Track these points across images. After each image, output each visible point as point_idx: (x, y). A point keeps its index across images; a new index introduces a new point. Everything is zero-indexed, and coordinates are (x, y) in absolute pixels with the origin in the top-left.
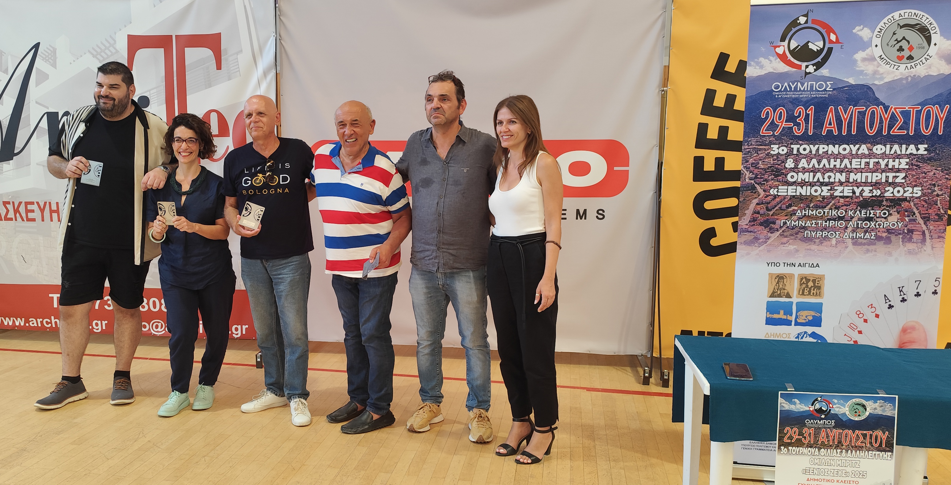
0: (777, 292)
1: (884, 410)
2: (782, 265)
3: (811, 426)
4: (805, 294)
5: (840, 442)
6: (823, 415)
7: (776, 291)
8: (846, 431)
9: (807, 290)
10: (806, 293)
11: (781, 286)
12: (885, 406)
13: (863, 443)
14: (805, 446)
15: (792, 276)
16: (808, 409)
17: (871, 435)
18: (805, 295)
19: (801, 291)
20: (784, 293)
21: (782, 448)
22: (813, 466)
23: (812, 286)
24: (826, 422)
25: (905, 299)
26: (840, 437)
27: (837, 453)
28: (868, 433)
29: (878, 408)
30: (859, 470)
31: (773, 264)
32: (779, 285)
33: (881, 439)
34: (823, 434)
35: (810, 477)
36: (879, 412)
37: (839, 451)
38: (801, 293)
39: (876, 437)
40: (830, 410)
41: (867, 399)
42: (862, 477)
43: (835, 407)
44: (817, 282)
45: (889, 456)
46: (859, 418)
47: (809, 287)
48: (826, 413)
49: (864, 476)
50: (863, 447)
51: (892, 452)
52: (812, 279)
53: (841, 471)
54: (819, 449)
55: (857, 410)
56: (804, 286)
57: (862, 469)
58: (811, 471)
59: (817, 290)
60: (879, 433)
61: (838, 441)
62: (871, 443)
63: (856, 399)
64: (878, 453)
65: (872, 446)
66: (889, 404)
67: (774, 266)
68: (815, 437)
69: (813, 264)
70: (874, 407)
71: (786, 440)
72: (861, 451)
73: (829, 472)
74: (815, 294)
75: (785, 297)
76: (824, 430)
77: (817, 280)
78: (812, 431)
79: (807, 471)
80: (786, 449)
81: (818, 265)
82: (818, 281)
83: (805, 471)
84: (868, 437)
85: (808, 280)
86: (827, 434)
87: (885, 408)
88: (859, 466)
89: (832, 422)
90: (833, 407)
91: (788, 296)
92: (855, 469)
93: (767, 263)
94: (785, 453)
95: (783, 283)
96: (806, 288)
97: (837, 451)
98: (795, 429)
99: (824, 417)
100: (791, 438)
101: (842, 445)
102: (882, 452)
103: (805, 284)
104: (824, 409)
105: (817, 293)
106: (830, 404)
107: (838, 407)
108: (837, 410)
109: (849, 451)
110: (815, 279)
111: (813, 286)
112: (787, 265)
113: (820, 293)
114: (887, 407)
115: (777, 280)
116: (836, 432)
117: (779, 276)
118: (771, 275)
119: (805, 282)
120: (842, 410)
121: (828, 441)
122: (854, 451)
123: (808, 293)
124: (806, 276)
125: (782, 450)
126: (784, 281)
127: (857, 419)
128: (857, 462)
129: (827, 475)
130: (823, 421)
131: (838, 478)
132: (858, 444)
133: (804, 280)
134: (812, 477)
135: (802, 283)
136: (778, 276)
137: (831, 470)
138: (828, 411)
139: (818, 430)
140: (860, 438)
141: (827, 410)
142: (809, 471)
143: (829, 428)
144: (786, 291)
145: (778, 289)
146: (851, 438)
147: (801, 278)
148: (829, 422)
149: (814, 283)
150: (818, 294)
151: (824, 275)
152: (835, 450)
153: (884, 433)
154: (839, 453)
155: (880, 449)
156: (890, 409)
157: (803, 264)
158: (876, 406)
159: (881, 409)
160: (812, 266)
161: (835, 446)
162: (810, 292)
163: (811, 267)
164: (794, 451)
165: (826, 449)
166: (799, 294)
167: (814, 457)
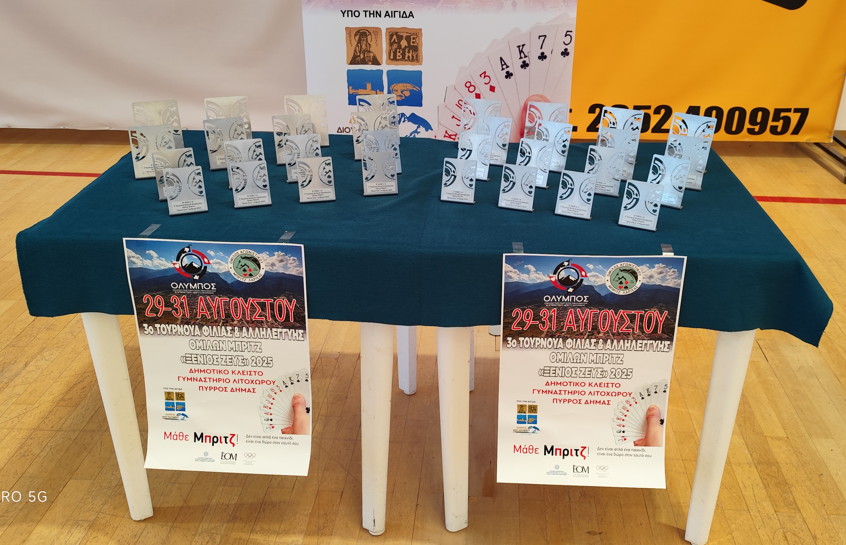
0: (359, 56)
1: (285, 267)
2: (362, 14)
3: (181, 292)
4: (398, 58)
5: (228, 316)
6: (196, 276)
7: (359, 54)
8: (234, 300)
9: (399, 52)
10: (399, 56)
11: (364, 47)
12: (287, 260)
13: (262, 316)
14: (179, 322)
15: (377, 31)
16: (172, 266)
17: (272, 305)
18: (398, 60)
19: (392, 54)
20: (370, 57)
21: (145, 325)
22: (196, 352)
23: (405, 46)
24: (203, 286)
25: (526, 63)
26: (228, 308)
27: (227, 331)
28: (268, 301)
29: (278, 264)
30: (261, 355)
31: (350, 13)
32: (361, 46)
33: (287, 310)
34: (201, 304)
35: (194, 367)
36: (279, 269)
37: (229, 328)
38: (392, 57)
39: (280, 307)
40: (206, 267)
41: (260, 249)
42: (267, 365)
43: (214, 263)
44: (412, 40)
45: (301, 335)
46: (251, 279)
47: (403, 47)
48: (200, 272)
49: (270, 364)
50: (262, 322)
51: (304, 328)
52: (405, 35)
53: (236, 357)
54: (201, 327)
55: (245, 267)
56: (395, 47)
57: (265, 353)
58: (194, 359)
59: (412, 52)
60: (283, 301)
61: (225, 314)
62: (273, 316)
63: (242, 250)
64: (285, 330)
65: (276, 320)
66: (292, 258)
67: (352, 16)
68: (191, 310)
69: (404, 12)
70: (271, 262)
71: (148, 313)
72: (261, 329)
73: (219, 360)
74: (411, 59)
75: (370, 63)
76: (201, 298)
77: (412, 37)
78: (184, 300)
79: (187, 359)
80: (151, 327)
81: (411, 15)
82: (414, 38)
83: (186, 359)
84: (268, 307)
85: (400, 38)
86: (208, 304)
87: (286, 264)
88: (260, 351)
89: (212, 287)
90: (209, 263)
91: (376, 62)
92: (256, 354)
93: (341, 11)
94: (152, 333)
95: (367, 42)
96: (398, 50)
97: (226, 329)
98: (158, 297)
99: (198, 278)
100: (155, 310)
101: (233, 321)
102: (291, 330)
103: (396, 43)
104: (197, 266)
105: (413, 57)
106: (205, 259)
107: (217, 263)
108: (216, 266)
109: (244, 328)
110: (410, 35)
111: (407, 45)
112: (370, 14)
113: (417, 56)
114: (290, 262)
115: (357, 38)
116: (221, 300)
117: (360, 31)
118: (348, 30)
119: (396, 41)
120: (223, 267)
121: (211, 314)
122: (250, 328)
123: (401, 57)
124: (397, 31)
125: (146, 328)
126: (367, 39)
127: (248, 280)
128: (257, 344)
129: (217, 363)
130: (198, 284)
131: (233, 368)
132: (255, 318)
133: (395, 37)
134: (197, 367)
135: (392, 41)
136: (358, 31)
137: (222, 357)
138: (203, 268)
139: (192, 298)
140: (255, 308)
141: (201, 267)
142: (190, 359)
143: (208, 295)
144: (372, 55)
145: (360, 52)
146: (244, 310)
147: (390, 33)
148: (207, 286)
149: (409, 42)
150: (415, 58)
151: (421, 29)
152: (223, 327)
153: (290, 301)
154: (229, 332)
155: (286, 325)
156: (295, 264)
157: (392, 12)
158: (274, 261)
159: (282, 265)
160: (404, 16)
161: (222, 321)
162: (403, 55)
163: (402, 17)
164: (164, 330)
165: (210, 327)
166: (389, 58)
167: (195, 338)
